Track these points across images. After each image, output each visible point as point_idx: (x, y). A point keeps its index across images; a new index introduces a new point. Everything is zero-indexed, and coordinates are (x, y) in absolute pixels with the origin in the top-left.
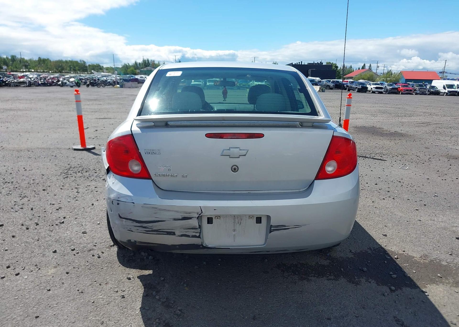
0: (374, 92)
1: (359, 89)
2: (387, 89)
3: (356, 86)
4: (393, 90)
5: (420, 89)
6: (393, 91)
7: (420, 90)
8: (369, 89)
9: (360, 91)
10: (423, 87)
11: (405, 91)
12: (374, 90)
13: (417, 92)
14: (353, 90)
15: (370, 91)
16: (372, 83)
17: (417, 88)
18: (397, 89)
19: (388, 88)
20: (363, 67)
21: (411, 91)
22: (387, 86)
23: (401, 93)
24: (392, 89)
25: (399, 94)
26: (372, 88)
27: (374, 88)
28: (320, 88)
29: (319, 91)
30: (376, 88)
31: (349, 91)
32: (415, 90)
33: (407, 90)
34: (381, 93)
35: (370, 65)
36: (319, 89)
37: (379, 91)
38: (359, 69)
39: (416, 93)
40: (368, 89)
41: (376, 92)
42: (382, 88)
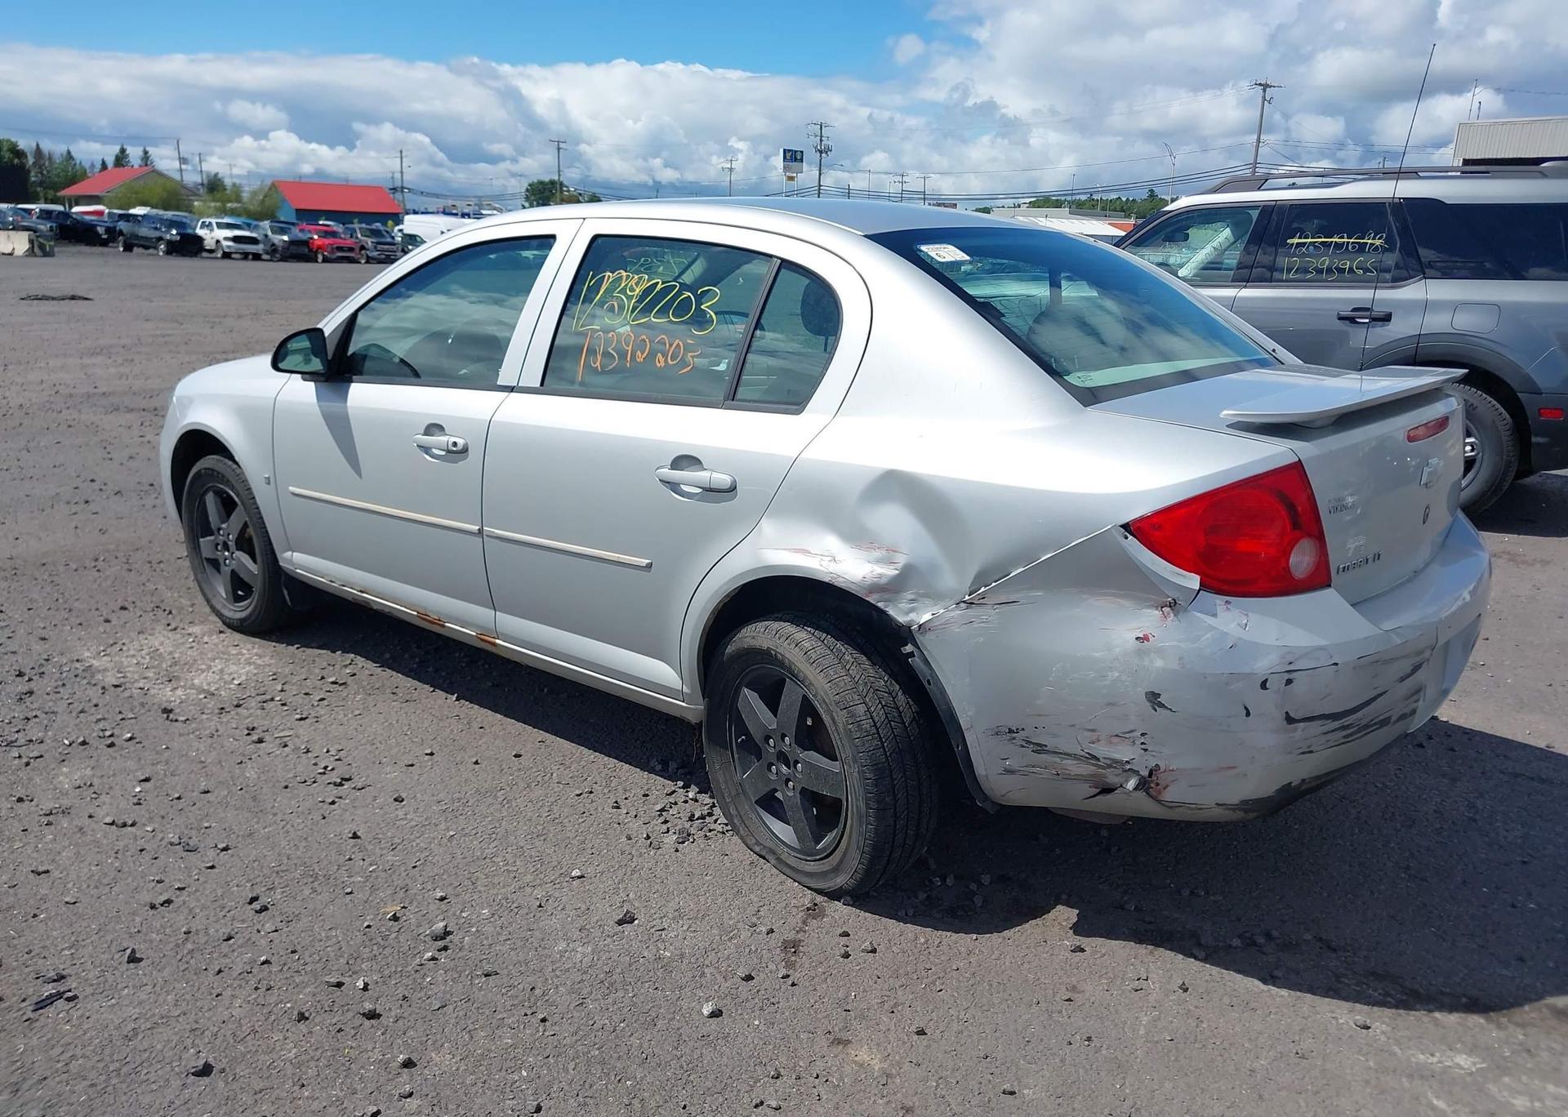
0: (227, 255)
1: (170, 243)
2: (273, 245)
3: (157, 234)
4: (292, 247)
5: (378, 243)
6: (294, 249)
7: (380, 247)
8: (209, 243)
9: (174, 249)
10: (383, 236)
11: (332, 252)
12: (229, 247)
13: (370, 255)
14: (146, 248)
15: (211, 251)
16: (214, 221)
17: (369, 242)
18: (306, 243)
19: (276, 242)
20: (121, 159)
21: (351, 250)
22: (269, 233)
23: (320, 258)
24: (292, 243)
25: (317, 262)
26: (218, 241)
27: (226, 239)
28: (31, 242)
29: (31, 252)
30: (236, 239)
31: (131, 251)
32: (363, 248)
33: (340, 249)
34: (257, 257)
35: (146, 152)
36: (27, 246)
37: (246, 251)
38: (104, 166)
39: (368, 257)
40: (206, 242)
41: (233, 256)
42: (253, 241)
